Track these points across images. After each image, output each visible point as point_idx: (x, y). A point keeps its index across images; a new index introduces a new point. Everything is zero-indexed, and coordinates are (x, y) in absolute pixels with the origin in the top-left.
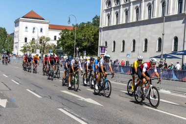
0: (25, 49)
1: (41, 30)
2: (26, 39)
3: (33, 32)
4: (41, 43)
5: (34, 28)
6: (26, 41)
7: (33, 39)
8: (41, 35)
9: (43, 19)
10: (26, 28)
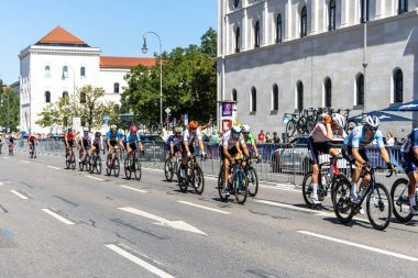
0: (47, 119)
1: (83, 71)
2: (48, 95)
3: (63, 77)
4: (83, 101)
5: (65, 69)
6: (48, 100)
7: (65, 94)
8: (82, 83)
9: (85, 46)
10: (48, 68)
